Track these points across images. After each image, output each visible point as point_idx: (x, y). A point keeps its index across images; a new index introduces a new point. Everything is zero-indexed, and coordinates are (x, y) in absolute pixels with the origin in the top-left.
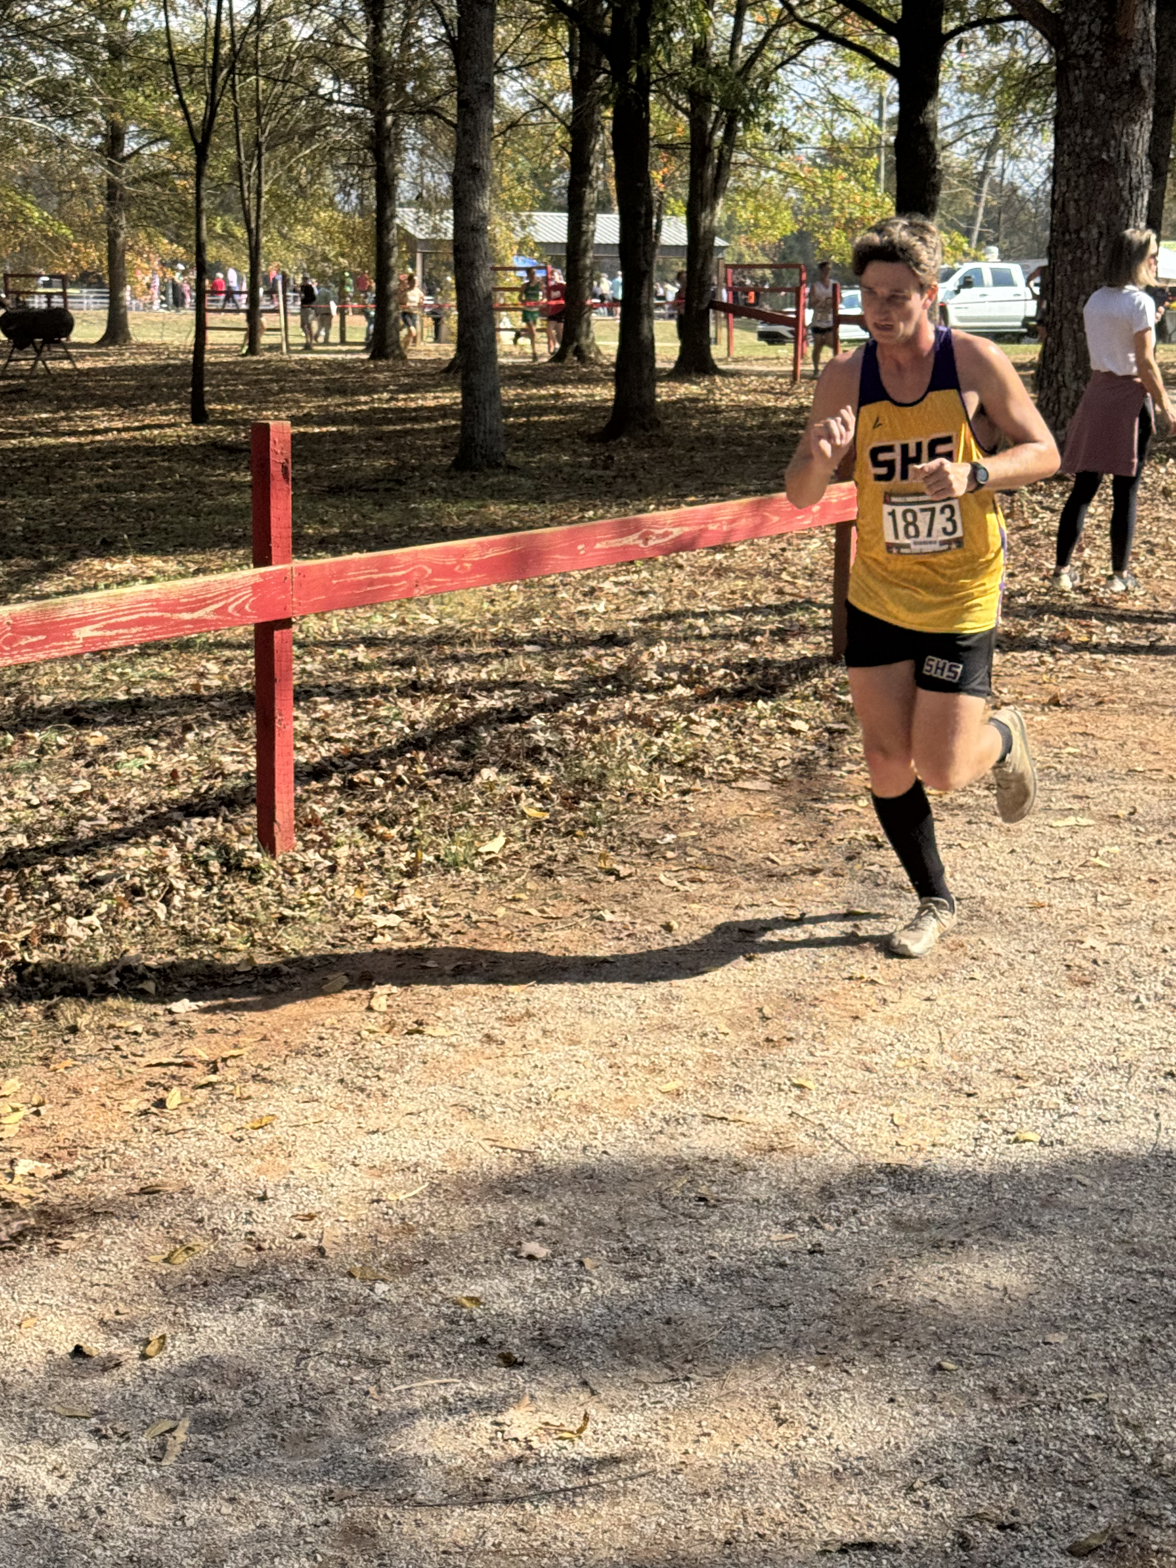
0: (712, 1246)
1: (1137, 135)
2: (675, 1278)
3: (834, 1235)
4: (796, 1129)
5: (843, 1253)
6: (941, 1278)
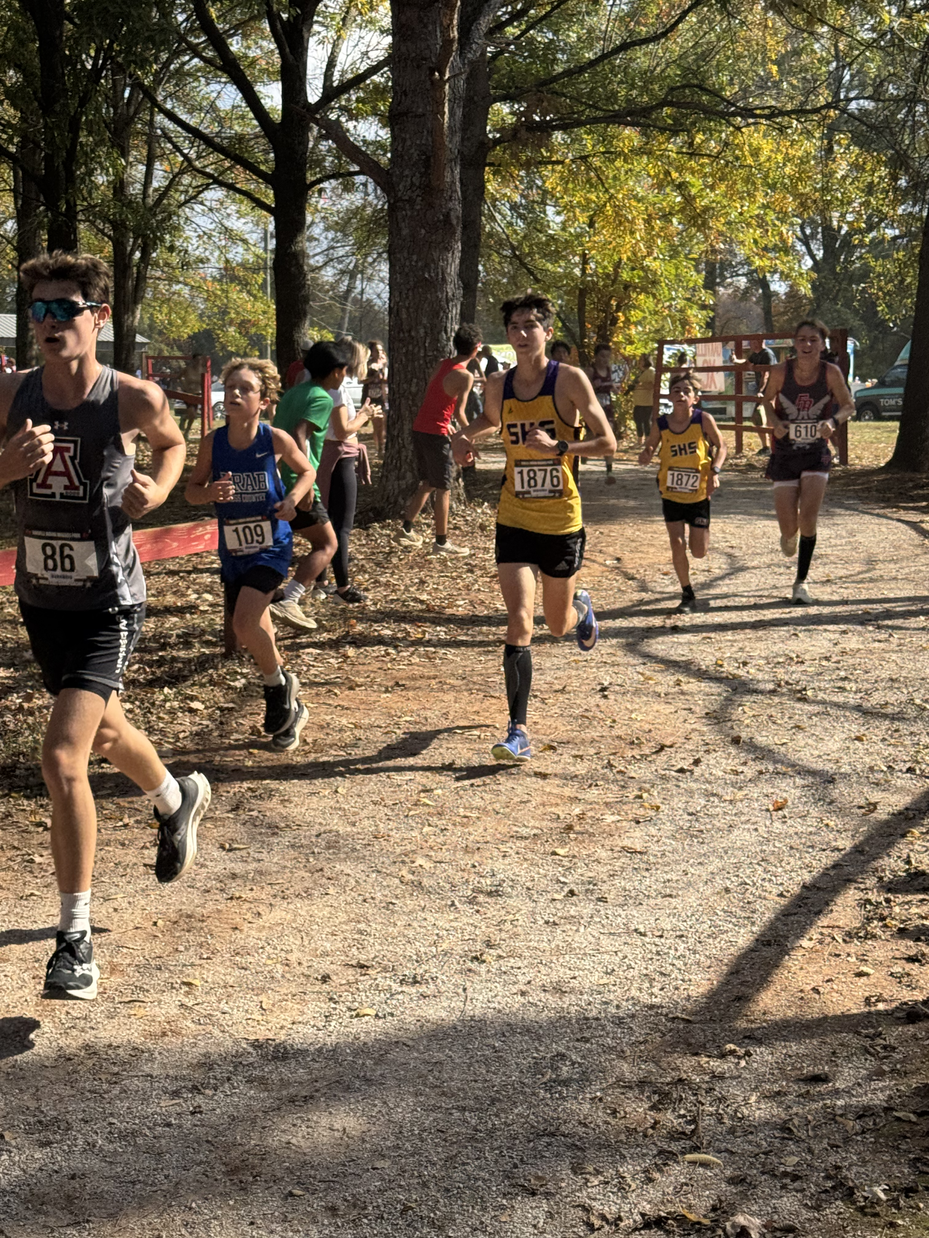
0: (112, 1115)
1: (450, 260)
2: (80, 1142)
3: (212, 1098)
4: (185, 1018)
5: (218, 1111)
6: (294, 1125)
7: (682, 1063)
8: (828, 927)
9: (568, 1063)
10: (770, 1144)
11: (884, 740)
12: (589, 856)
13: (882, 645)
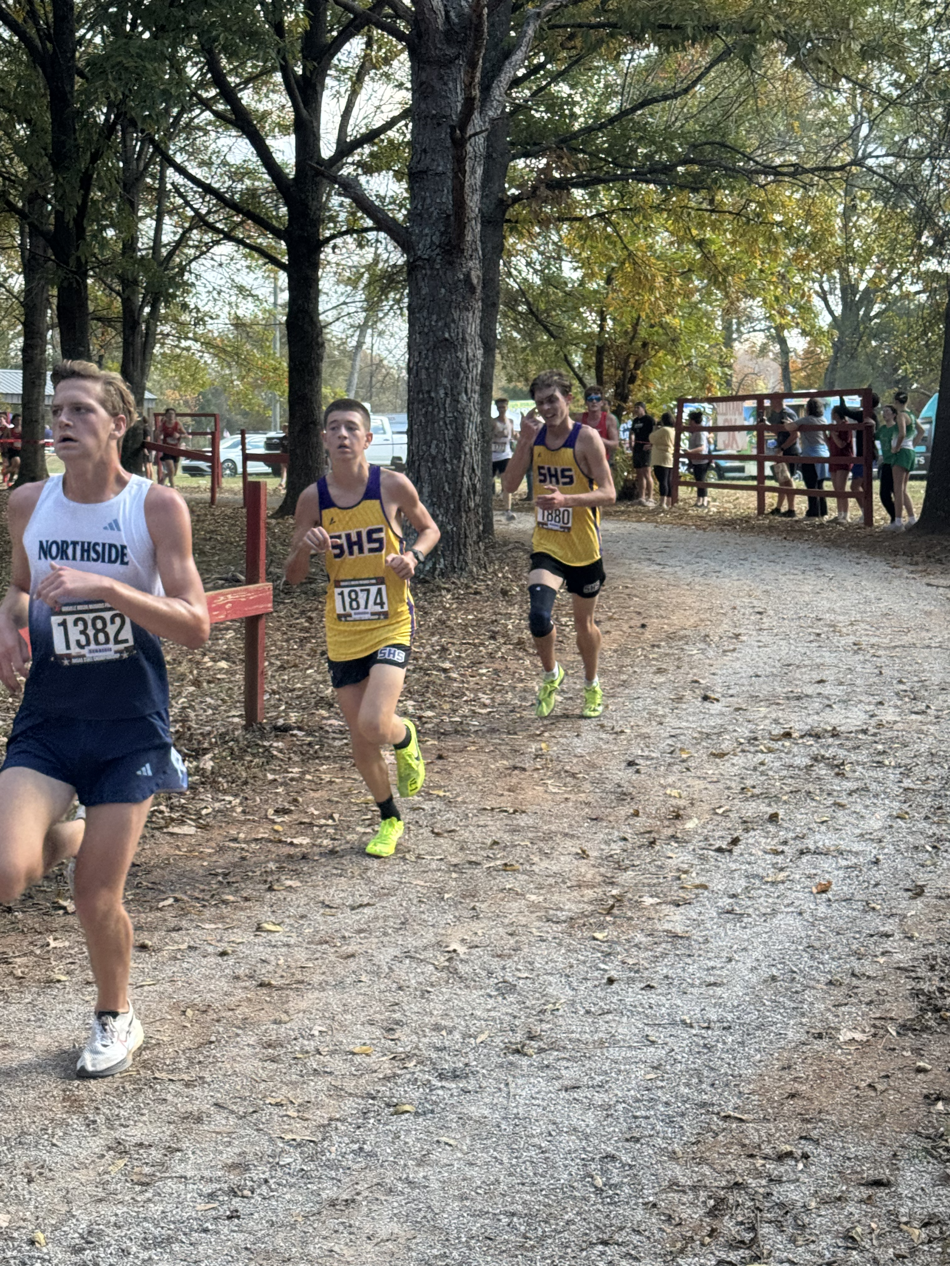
1: (471, 320)
3: (249, 1201)
5: (256, 1216)
7: (736, 1165)
8: (881, 1018)
9: (618, 1165)
10: (834, 1254)
11: (927, 818)
12: (628, 941)
13: (919, 717)
